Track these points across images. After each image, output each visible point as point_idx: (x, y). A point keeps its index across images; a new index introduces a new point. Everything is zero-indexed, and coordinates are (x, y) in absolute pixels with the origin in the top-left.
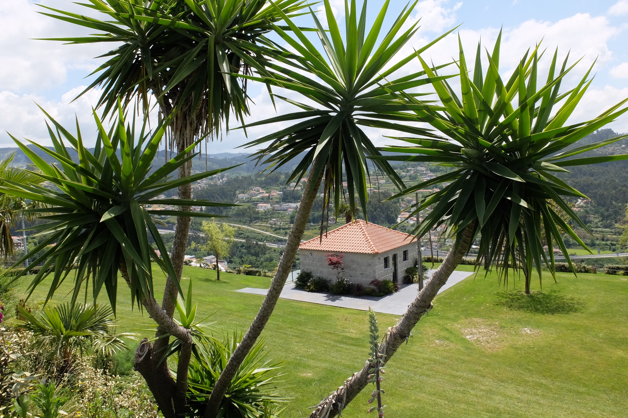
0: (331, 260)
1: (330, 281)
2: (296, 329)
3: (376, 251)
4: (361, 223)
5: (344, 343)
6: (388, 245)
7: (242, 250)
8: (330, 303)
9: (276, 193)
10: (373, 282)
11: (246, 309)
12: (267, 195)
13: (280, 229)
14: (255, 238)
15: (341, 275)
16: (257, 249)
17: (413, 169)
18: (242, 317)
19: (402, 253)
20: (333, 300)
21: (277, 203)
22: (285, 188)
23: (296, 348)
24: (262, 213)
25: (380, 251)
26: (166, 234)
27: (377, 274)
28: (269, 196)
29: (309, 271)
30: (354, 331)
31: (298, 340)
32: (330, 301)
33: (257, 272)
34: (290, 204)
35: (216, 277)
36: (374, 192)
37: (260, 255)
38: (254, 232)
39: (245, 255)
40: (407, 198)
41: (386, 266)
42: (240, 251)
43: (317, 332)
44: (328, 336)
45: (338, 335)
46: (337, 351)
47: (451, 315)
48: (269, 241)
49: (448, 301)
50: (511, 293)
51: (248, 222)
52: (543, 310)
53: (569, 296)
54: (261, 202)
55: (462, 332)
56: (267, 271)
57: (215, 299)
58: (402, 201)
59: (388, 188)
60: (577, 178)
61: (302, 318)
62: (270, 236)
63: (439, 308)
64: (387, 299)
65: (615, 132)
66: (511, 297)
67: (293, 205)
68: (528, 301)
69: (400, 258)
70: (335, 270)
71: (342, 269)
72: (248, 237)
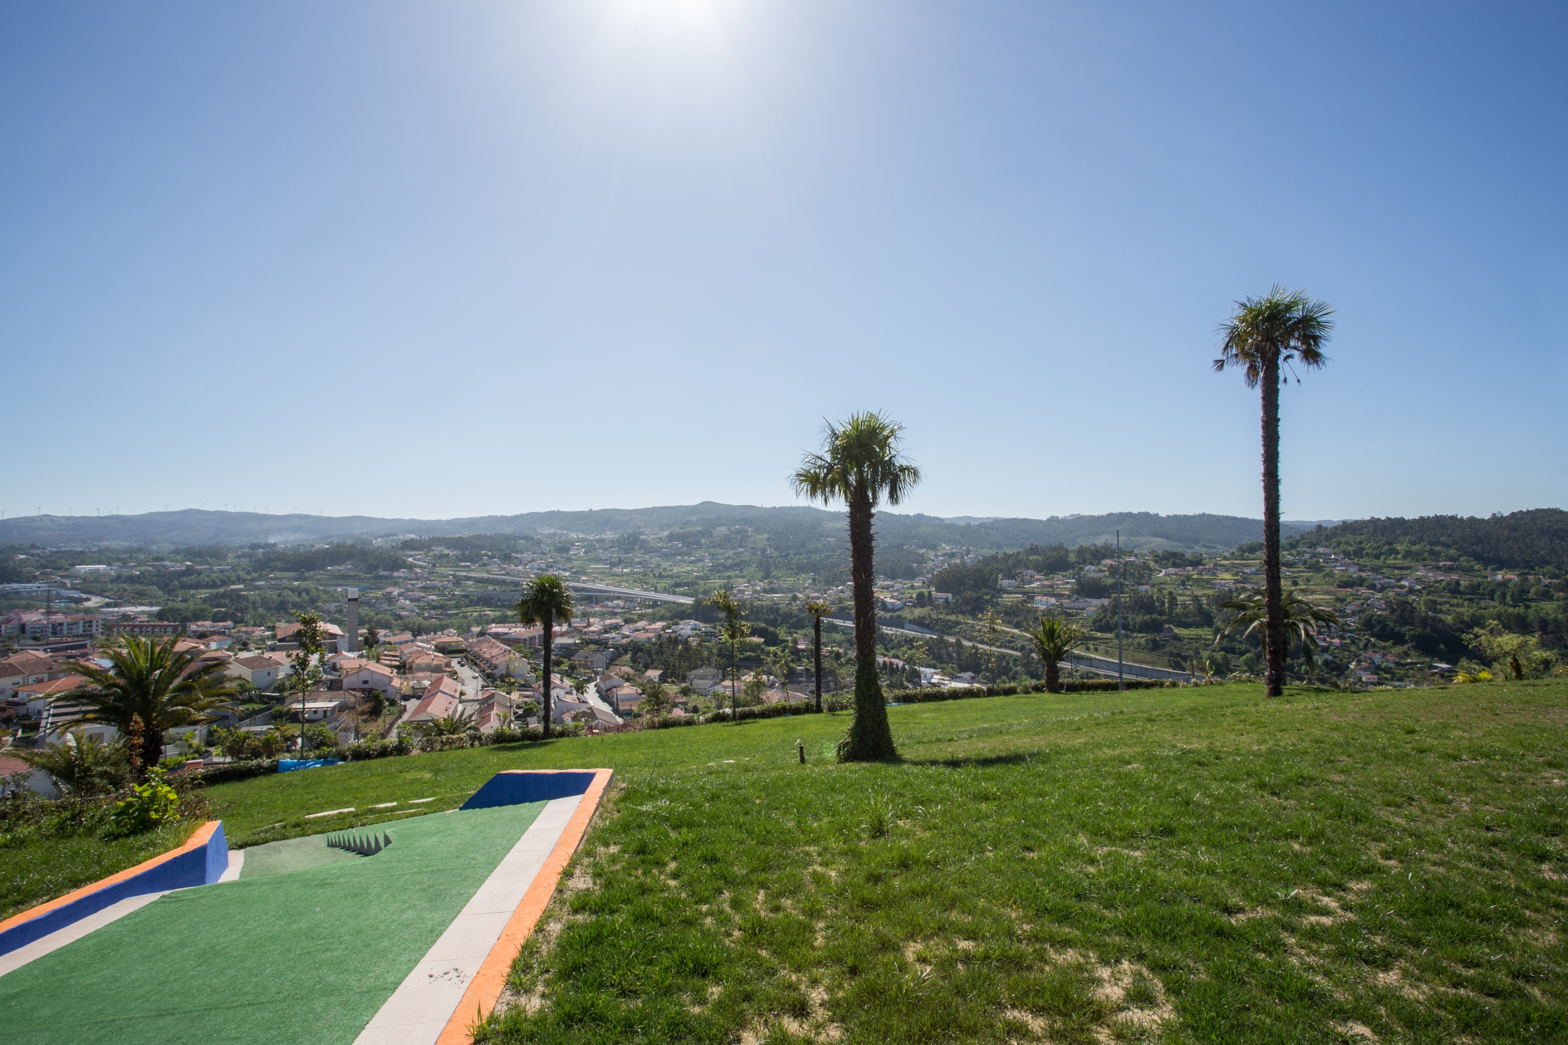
12: (1048, 583)
17: (1308, 550)
21: (1067, 596)
22: (1078, 574)
28: (1051, 586)
34: (1091, 600)
54: (1039, 594)
67: (1096, 602)
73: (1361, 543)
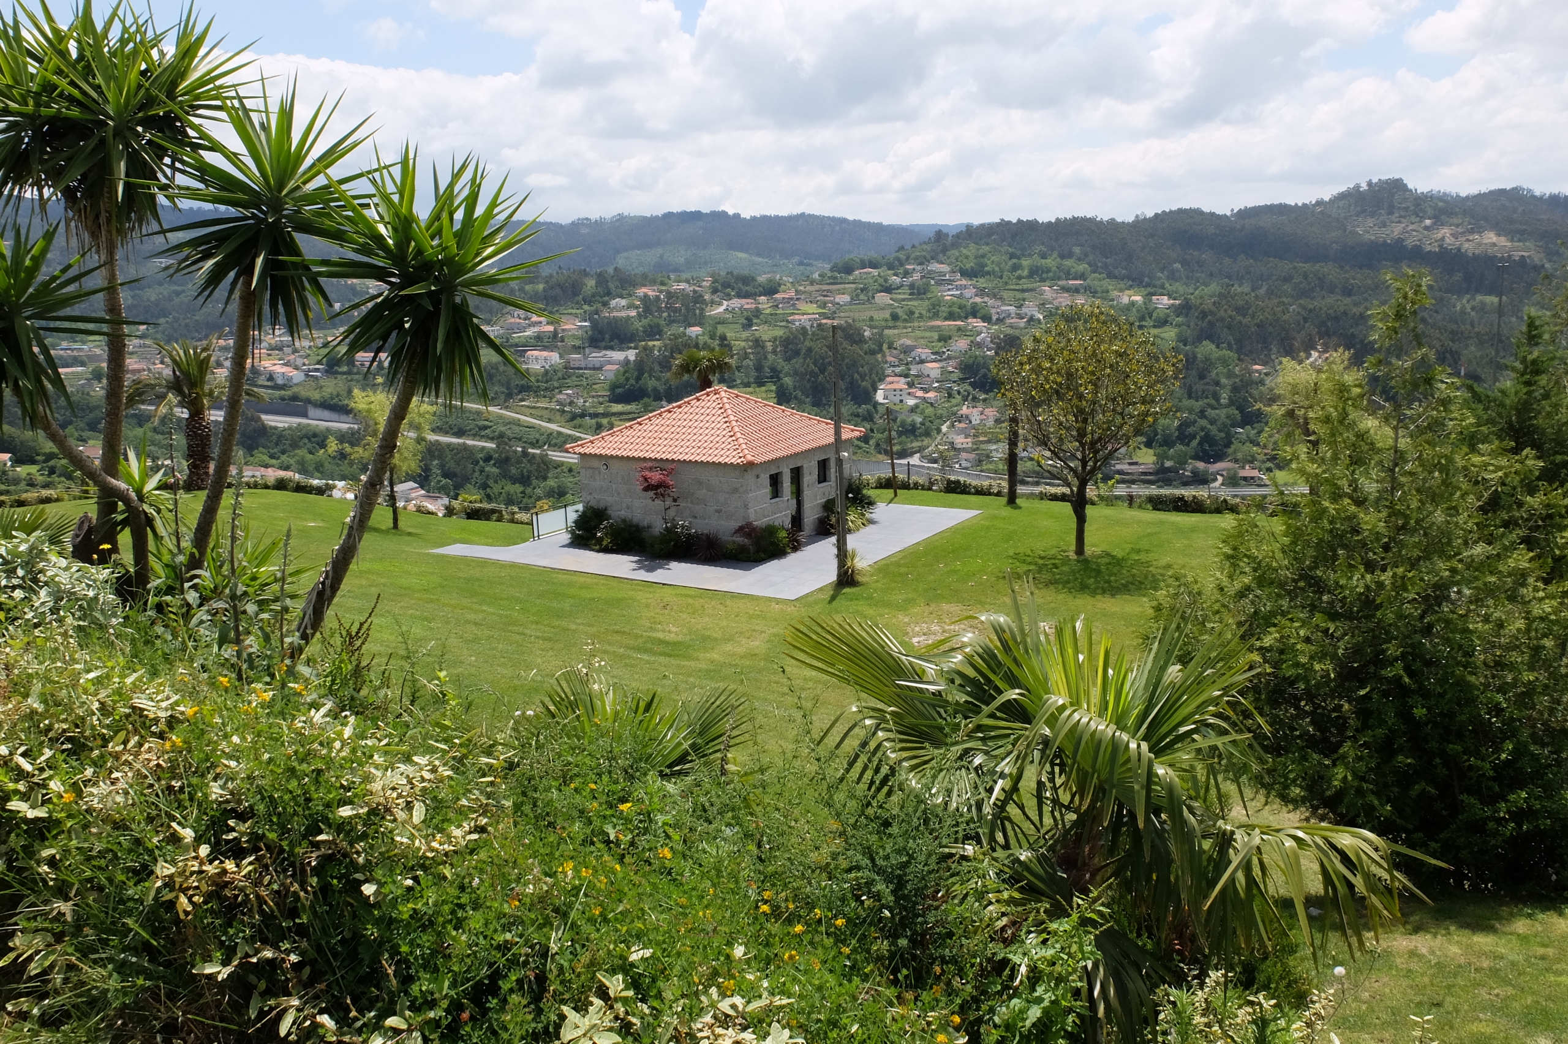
0: (646, 479)
1: (649, 527)
2: (548, 625)
3: (750, 458)
4: (723, 394)
5: (646, 651)
6: (781, 445)
7: (487, 469)
8: (642, 575)
9: (574, 325)
10: (740, 529)
11: (443, 587)
12: (551, 328)
13: (583, 415)
14: (520, 439)
15: (672, 513)
16: (525, 465)
17: (919, 268)
18: (431, 601)
19: (815, 464)
20: (650, 570)
21: (577, 349)
22: (597, 312)
23: (539, 660)
24: (536, 375)
25: (758, 460)
26: (290, 428)
27: (751, 510)
28: (555, 334)
29: (602, 506)
30: (674, 629)
31: (548, 645)
32: (642, 572)
33: (493, 511)
34: (610, 353)
35: (390, 523)
36: (819, 325)
37: (535, 482)
38: (518, 423)
39: (496, 482)
40: (902, 342)
41: (776, 493)
42: (482, 471)
43: (594, 630)
44: (617, 637)
45: (637, 637)
46: (626, 665)
47: (899, 597)
48: (555, 445)
49: (903, 570)
50: (1043, 554)
51: (503, 397)
52: (1096, 588)
53: (1165, 560)
54: (535, 347)
55: (909, 630)
56: (516, 509)
57: (377, 566)
58: (889, 348)
59: (856, 315)
60: (1312, 299)
61: (567, 605)
62: (559, 433)
63: (879, 585)
64: (771, 569)
65: (1410, 186)
66: (1041, 562)
67: (618, 356)
68: (1073, 571)
69: (810, 477)
70: (657, 502)
71: (675, 500)
72: (502, 436)
73: (983, 256)
